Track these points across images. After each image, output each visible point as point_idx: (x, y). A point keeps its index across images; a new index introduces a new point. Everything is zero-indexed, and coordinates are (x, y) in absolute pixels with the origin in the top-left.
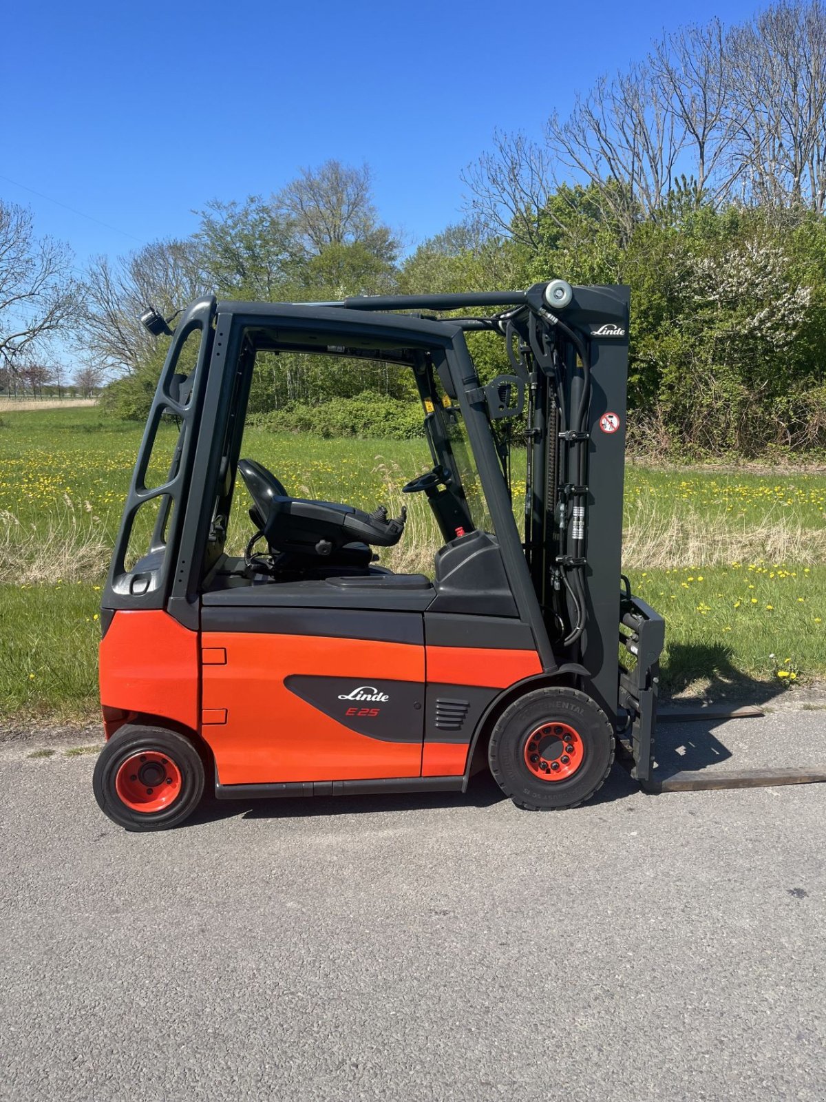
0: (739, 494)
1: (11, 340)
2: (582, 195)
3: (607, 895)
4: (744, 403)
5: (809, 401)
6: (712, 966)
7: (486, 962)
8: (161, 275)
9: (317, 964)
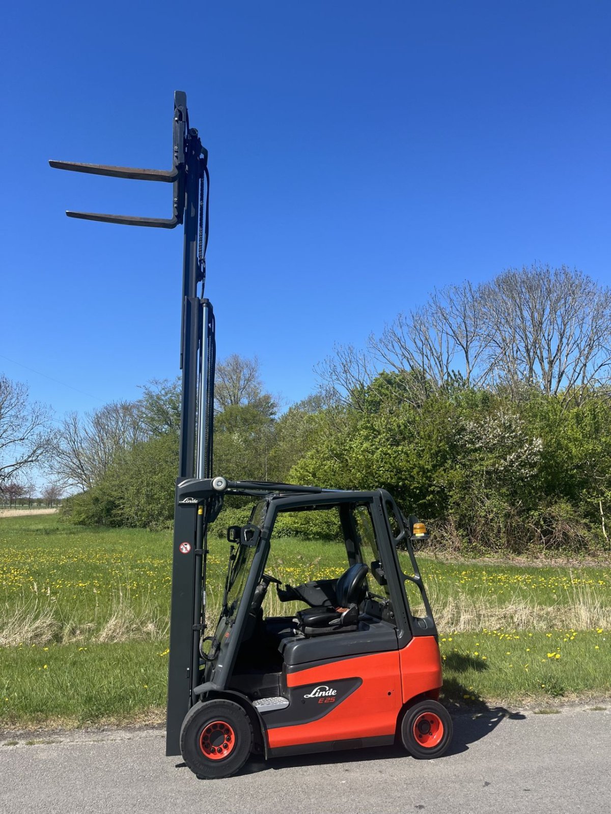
0: (500, 580)
1: (3, 470)
4: (508, 516)
5: (554, 514)
8: (113, 423)
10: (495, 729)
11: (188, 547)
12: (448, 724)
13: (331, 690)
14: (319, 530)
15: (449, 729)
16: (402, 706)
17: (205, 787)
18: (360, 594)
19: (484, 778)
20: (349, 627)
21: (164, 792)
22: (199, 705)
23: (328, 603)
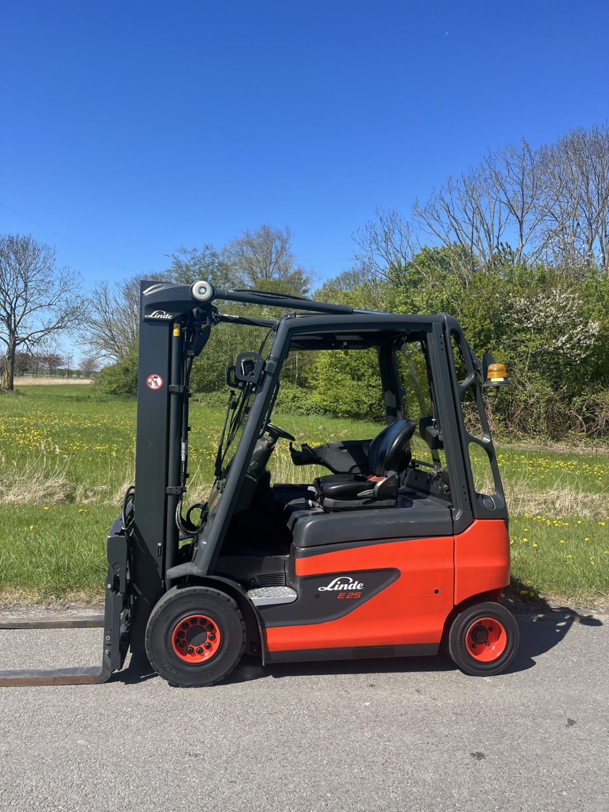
0: (540, 465)
1: (33, 335)
2: (438, 253)
3: (328, 749)
4: (549, 401)
5: (598, 401)
6: (389, 808)
7: (213, 795)
9: (83, 787)
10: (566, 637)
11: (159, 381)
12: (513, 634)
13: (356, 582)
14: (349, 409)
15: (513, 640)
16: (452, 607)
17: (175, 700)
18: (402, 459)
19: (565, 713)
20: (385, 501)
21: (117, 704)
22: (172, 592)
23: (357, 470)
